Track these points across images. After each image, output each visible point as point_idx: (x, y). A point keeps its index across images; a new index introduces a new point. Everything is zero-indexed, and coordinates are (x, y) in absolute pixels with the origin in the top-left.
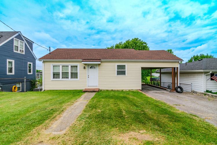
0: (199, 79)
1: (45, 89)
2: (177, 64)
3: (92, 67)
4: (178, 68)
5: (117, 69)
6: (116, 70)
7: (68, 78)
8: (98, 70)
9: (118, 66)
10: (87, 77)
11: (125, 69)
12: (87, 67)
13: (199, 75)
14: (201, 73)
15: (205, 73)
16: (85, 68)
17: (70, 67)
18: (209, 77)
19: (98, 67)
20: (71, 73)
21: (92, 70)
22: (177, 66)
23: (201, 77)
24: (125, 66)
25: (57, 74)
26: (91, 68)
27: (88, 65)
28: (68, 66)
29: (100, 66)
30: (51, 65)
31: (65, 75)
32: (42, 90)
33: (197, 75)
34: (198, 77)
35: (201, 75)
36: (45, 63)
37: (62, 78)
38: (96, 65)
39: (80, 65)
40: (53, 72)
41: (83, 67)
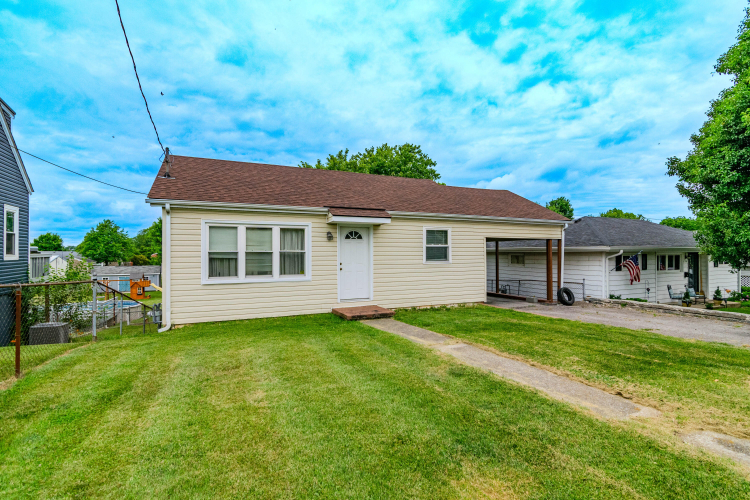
0: (591, 268)
1: (177, 322)
2: (559, 229)
3: (351, 233)
4: (559, 241)
5: (428, 242)
6: (425, 245)
7: (270, 273)
8: (372, 244)
9: (428, 232)
10: (339, 267)
11: (446, 242)
12: (338, 235)
13: (591, 258)
14: (600, 253)
15: (608, 253)
16: (330, 237)
17: (276, 233)
18: (614, 263)
19: (372, 236)
20: (283, 256)
21: (353, 243)
22: (559, 237)
23: (597, 263)
24: (446, 232)
25: (222, 260)
26: (347, 237)
27: (342, 226)
28: (271, 229)
29: (380, 231)
30: (203, 222)
31: (259, 263)
32: (160, 326)
33: (586, 258)
34: (591, 263)
35: (598, 258)
36: (175, 215)
37: (247, 274)
38: (367, 227)
39: (313, 229)
40: (208, 251)
41: (325, 235)
